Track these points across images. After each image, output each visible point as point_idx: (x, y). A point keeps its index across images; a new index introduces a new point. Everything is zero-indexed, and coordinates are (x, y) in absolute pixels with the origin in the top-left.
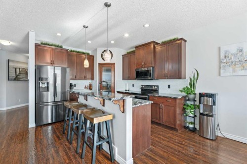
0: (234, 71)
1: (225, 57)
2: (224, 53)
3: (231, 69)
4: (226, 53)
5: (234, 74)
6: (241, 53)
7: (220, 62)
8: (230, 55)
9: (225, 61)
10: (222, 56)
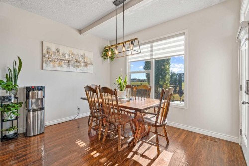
0: (54, 67)
1: (47, 53)
2: (46, 48)
3: (52, 64)
4: (48, 49)
5: (54, 69)
6: (58, 53)
7: (43, 56)
8: (51, 52)
9: (47, 56)
10: (45, 52)
